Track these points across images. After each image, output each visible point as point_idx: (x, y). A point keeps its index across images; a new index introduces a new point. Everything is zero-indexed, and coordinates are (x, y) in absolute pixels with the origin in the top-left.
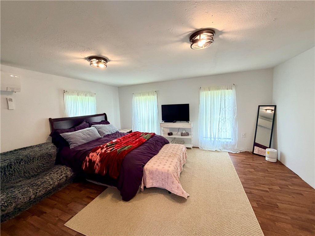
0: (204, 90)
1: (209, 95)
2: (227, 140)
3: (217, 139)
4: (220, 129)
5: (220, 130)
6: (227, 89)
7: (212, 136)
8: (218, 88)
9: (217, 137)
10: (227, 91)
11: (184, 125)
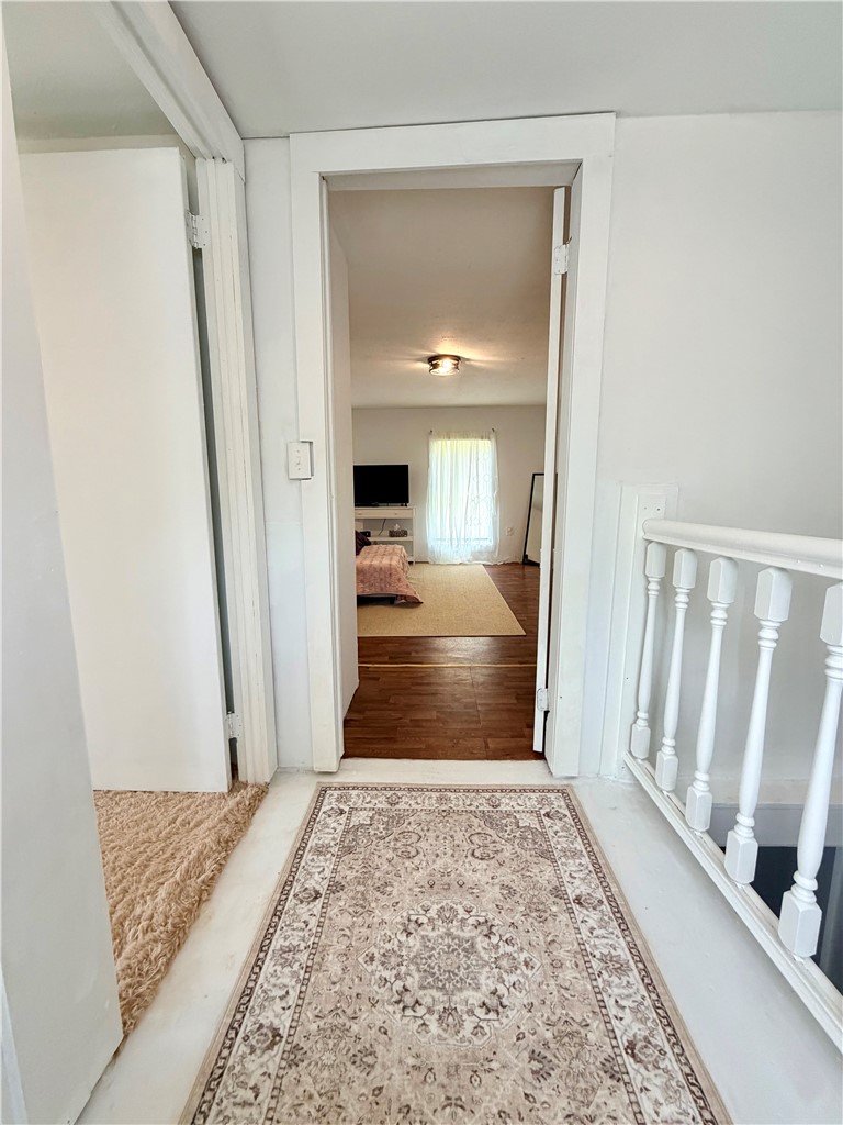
0: (439, 436)
1: (449, 448)
2: (482, 543)
3: (463, 542)
4: (468, 519)
5: (469, 522)
6: (482, 438)
7: (454, 537)
8: (465, 435)
9: (463, 537)
10: (481, 442)
11: (396, 512)
